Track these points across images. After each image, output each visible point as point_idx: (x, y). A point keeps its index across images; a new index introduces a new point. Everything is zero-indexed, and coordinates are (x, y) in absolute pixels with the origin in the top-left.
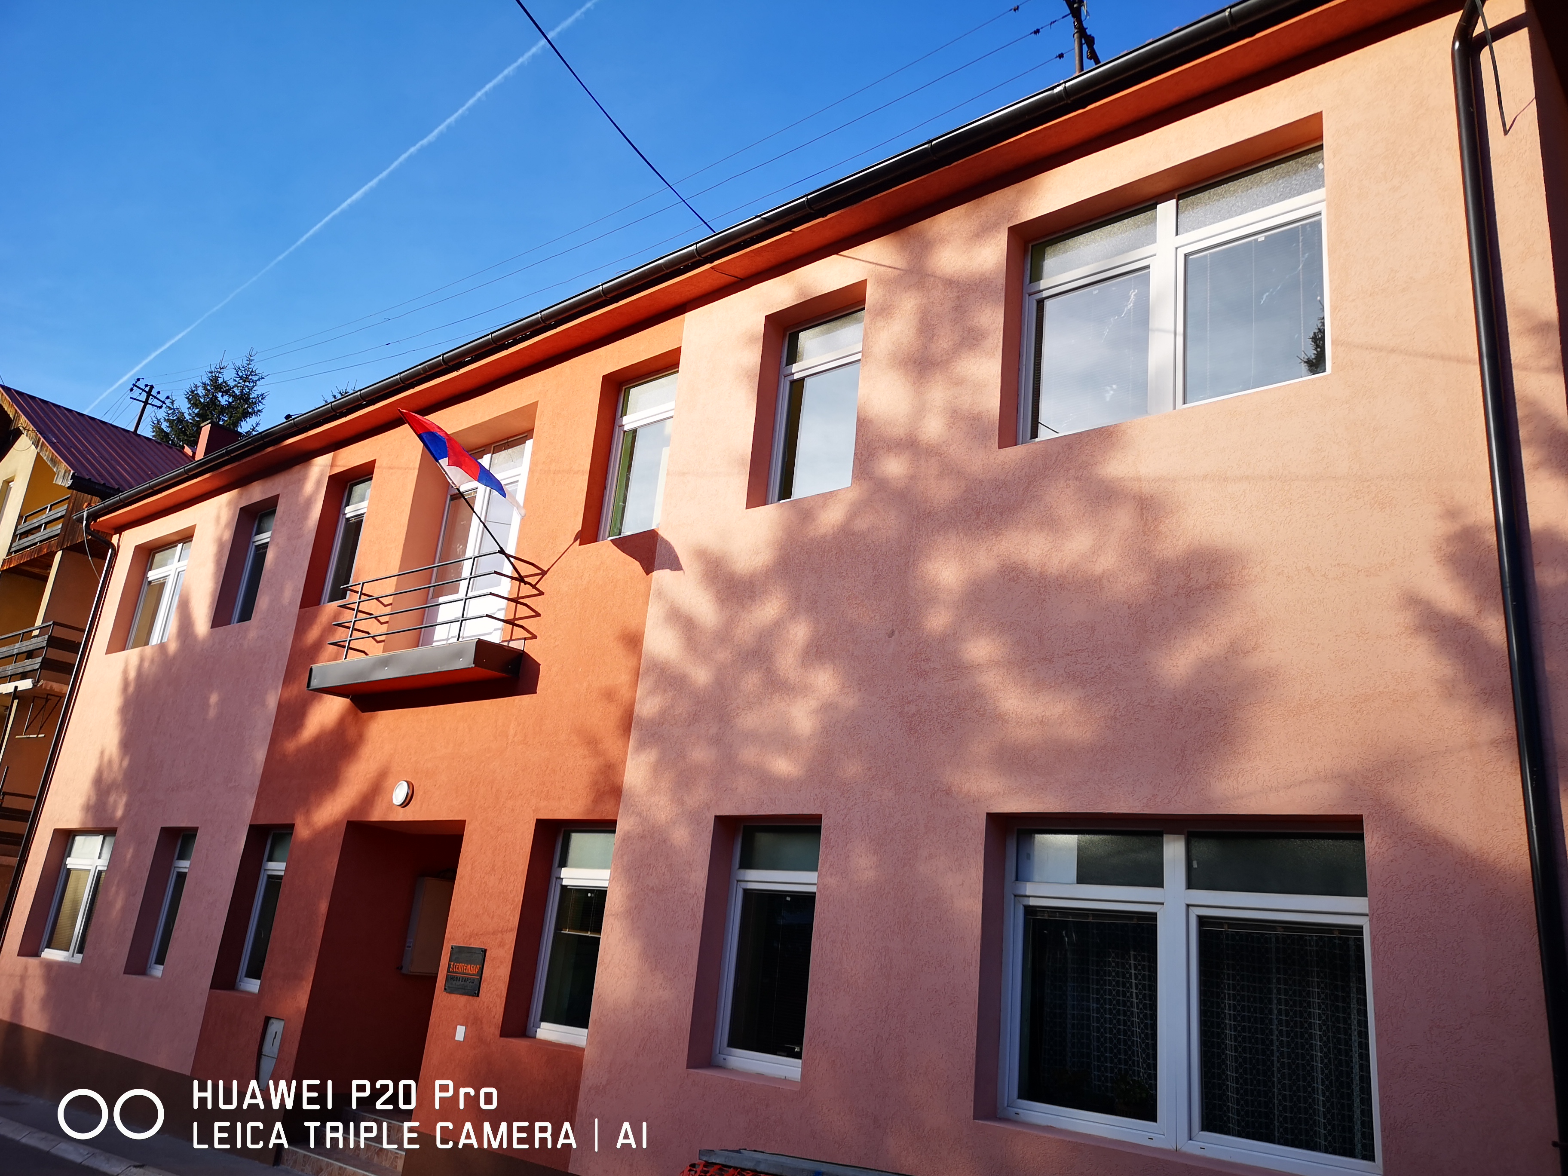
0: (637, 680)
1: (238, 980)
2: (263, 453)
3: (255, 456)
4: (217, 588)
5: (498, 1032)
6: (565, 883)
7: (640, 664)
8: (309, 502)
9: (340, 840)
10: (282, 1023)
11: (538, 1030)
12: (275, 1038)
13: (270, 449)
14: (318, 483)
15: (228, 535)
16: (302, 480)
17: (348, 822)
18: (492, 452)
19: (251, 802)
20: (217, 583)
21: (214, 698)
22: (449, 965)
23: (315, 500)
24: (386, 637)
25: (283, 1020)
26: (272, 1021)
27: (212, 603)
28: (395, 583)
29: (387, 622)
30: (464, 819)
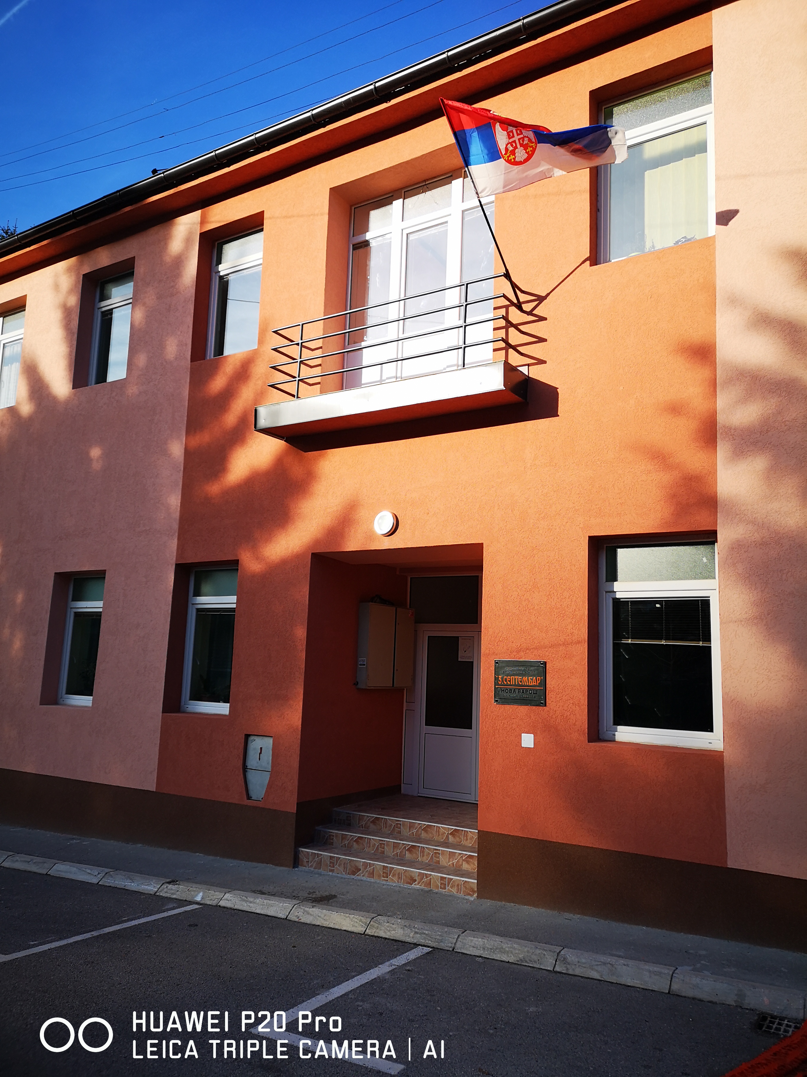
0: (715, 391)
1: (182, 703)
2: (119, 213)
3: (107, 218)
4: (71, 352)
5: (585, 738)
6: (618, 595)
7: (716, 375)
8: (179, 262)
9: (308, 570)
10: (270, 741)
11: (616, 733)
12: (261, 753)
13: (128, 209)
14: (188, 241)
15: (74, 301)
16: (165, 240)
17: (313, 554)
18: (403, 197)
19: (173, 544)
20: (71, 347)
21: (95, 452)
22: (496, 679)
23: (186, 258)
24: (322, 379)
25: (272, 737)
26: (252, 738)
27: (70, 365)
28: (322, 327)
29: (320, 365)
30: (480, 542)
